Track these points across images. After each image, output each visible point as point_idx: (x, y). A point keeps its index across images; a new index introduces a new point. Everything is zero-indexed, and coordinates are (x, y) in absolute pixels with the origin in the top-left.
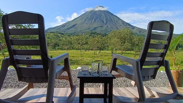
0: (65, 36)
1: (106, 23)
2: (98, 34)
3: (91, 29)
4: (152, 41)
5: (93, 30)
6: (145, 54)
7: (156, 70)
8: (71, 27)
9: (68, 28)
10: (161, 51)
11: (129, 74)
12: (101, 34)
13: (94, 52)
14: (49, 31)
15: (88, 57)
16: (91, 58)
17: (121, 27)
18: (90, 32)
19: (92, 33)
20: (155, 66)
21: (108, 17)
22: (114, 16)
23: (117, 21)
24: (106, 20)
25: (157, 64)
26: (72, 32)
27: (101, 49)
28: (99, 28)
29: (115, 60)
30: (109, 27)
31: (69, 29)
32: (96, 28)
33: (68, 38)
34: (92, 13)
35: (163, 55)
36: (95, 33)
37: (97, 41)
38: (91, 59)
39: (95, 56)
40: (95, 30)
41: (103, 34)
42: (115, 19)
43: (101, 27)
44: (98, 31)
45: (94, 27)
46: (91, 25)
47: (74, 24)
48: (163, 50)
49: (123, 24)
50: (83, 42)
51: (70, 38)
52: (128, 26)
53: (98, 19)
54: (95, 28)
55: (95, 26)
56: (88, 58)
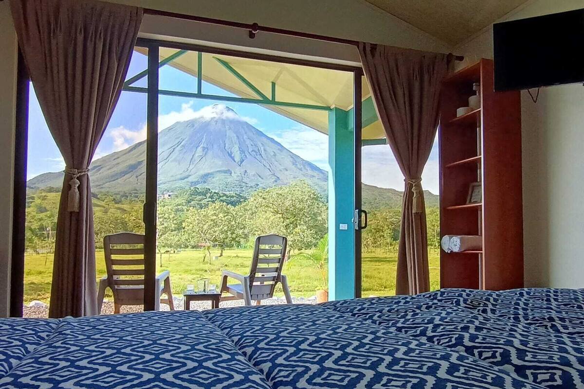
0: (103, 203)
1: (242, 161)
2: (216, 197)
3: (190, 179)
4: (261, 256)
5: (197, 183)
6: (254, 270)
7: (273, 286)
8: (124, 173)
9: (112, 176)
10: (277, 265)
11: (240, 293)
12: (225, 195)
13: (203, 255)
14: (42, 186)
15: (186, 271)
16: (193, 274)
17: (286, 172)
18: (187, 188)
19: (196, 193)
20: (272, 283)
21: (248, 142)
22: (265, 140)
23: (275, 155)
24: (242, 152)
25: (273, 280)
26: (127, 189)
27: (223, 245)
28: (218, 177)
29: (225, 278)
30: (251, 172)
31: (114, 177)
32: (207, 175)
33: (112, 210)
34: (193, 126)
35: (278, 270)
36: (204, 194)
37: (212, 220)
38: (195, 276)
39: (206, 267)
40: (205, 182)
41: (233, 197)
42: (268, 148)
43: (225, 172)
44: (216, 185)
45: (202, 172)
46: (191, 167)
47: (132, 162)
48: (277, 264)
49: (293, 164)
50: (166, 225)
51: (119, 209)
52: (310, 172)
53: (215, 146)
54: (205, 177)
55: (204, 168)
56: (184, 276)
